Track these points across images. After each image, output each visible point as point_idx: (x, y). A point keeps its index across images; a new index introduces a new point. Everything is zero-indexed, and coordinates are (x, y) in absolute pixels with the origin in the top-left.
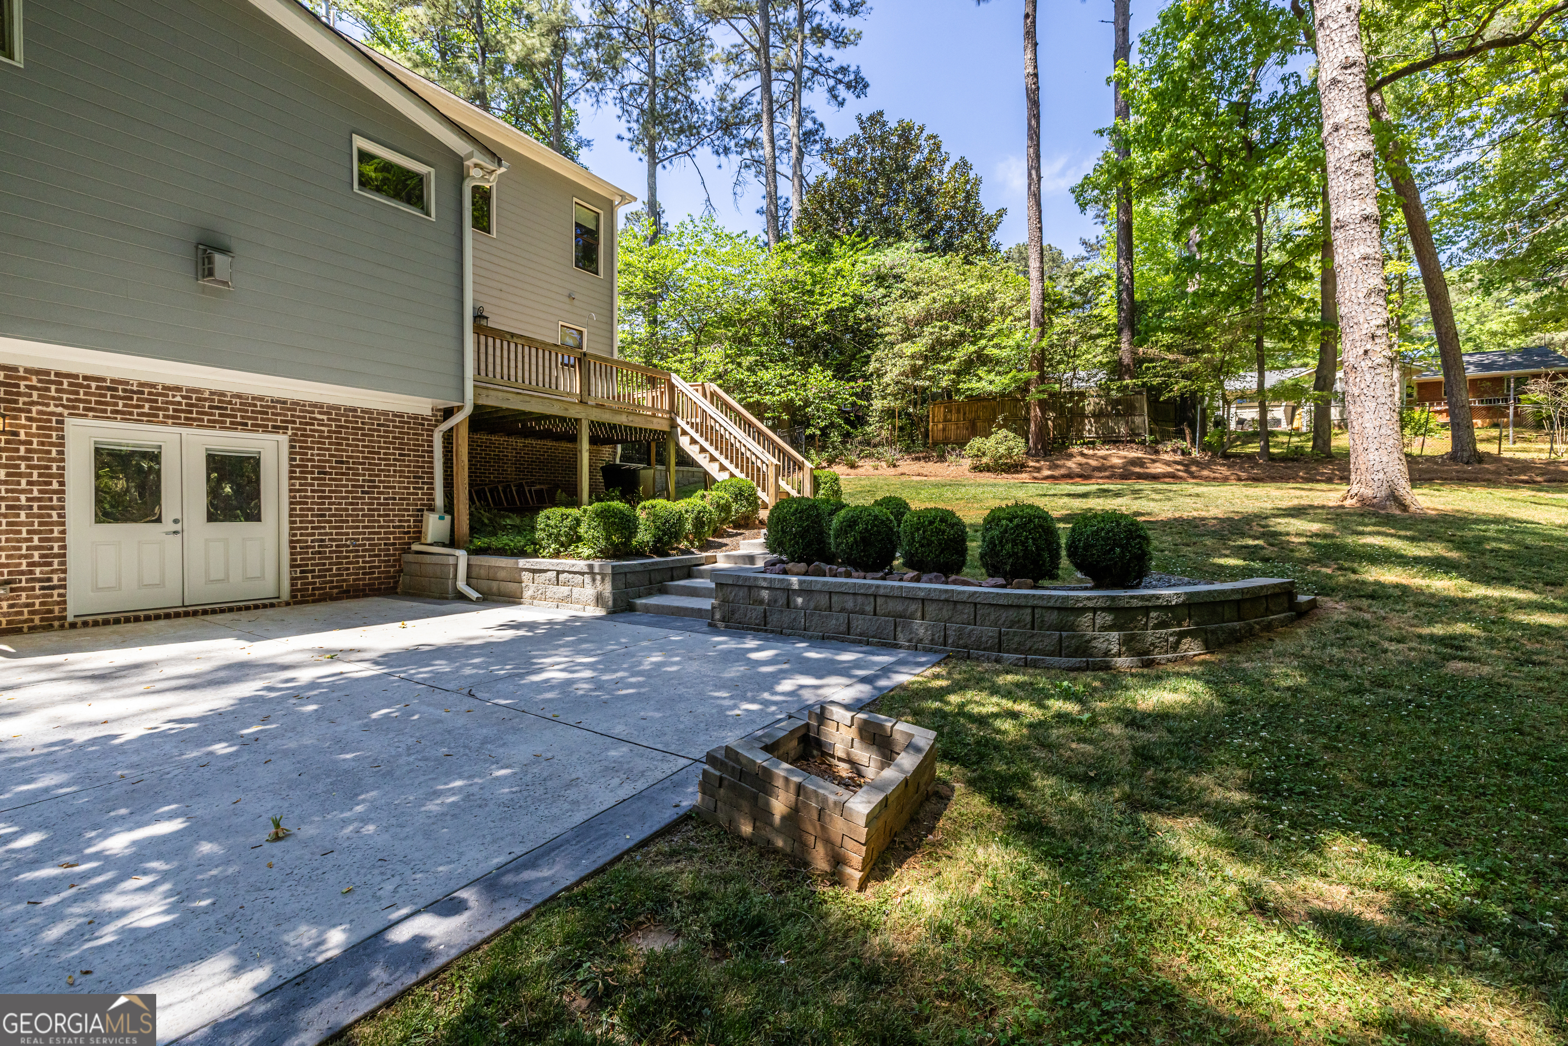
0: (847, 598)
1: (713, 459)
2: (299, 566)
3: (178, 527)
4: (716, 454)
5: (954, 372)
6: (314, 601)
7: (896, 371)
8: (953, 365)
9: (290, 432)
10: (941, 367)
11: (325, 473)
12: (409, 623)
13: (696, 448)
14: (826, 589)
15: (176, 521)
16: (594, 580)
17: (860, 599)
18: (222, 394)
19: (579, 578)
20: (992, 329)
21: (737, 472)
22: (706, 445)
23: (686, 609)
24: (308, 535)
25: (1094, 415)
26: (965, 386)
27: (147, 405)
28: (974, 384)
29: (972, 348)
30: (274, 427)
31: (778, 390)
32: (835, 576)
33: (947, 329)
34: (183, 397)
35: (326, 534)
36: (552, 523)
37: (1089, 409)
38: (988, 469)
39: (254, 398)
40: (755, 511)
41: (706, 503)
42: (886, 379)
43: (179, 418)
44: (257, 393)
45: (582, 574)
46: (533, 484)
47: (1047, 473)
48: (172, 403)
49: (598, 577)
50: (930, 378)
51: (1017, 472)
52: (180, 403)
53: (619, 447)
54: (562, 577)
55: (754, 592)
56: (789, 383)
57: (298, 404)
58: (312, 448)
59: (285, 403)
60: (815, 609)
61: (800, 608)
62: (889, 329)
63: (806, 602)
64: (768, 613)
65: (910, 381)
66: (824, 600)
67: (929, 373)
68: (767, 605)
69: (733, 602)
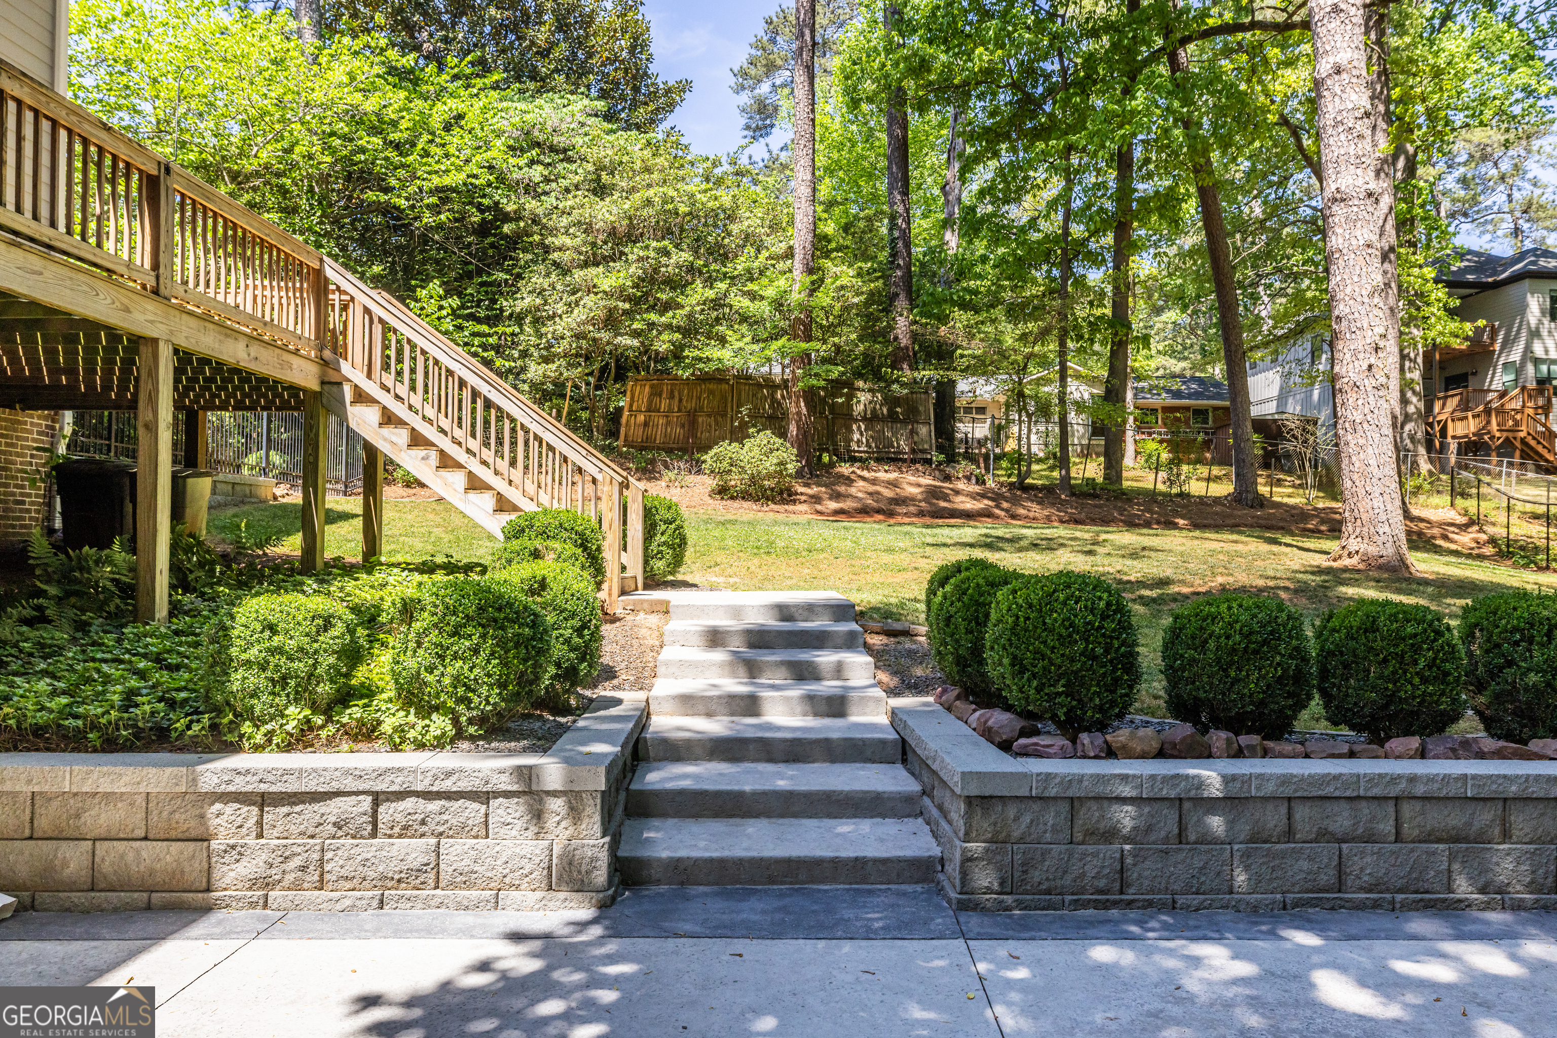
0: (1329, 807)
5: (678, 329)
7: (579, 314)
8: (677, 317)
10: (653, 317)
13: (400, 436)
16: (538, 815)
17: (1365, 809)
19: (475, 810)
22: (428, 431)
25: (864, 419)
26: (696, 354)
29: (710, 294)
32: (1240, 756)
33: (667, 254)
37: (858, 409)
38: (745, 496)
42: (560, 327)
45: (484, 797)
47: (833, 505)
49: (557, 805)
50: (636, 334)
51: (784, 502)
54: (386, 812)
60: (1253, 839)
61: (1215, 841)
62: (562, 240)
63: (1230, 824)
64: (1129, 861)
65: (604, 336)
66: (1274, 818)
67: (636, 325)
68: (1127, 840)
69: (1021, 840)
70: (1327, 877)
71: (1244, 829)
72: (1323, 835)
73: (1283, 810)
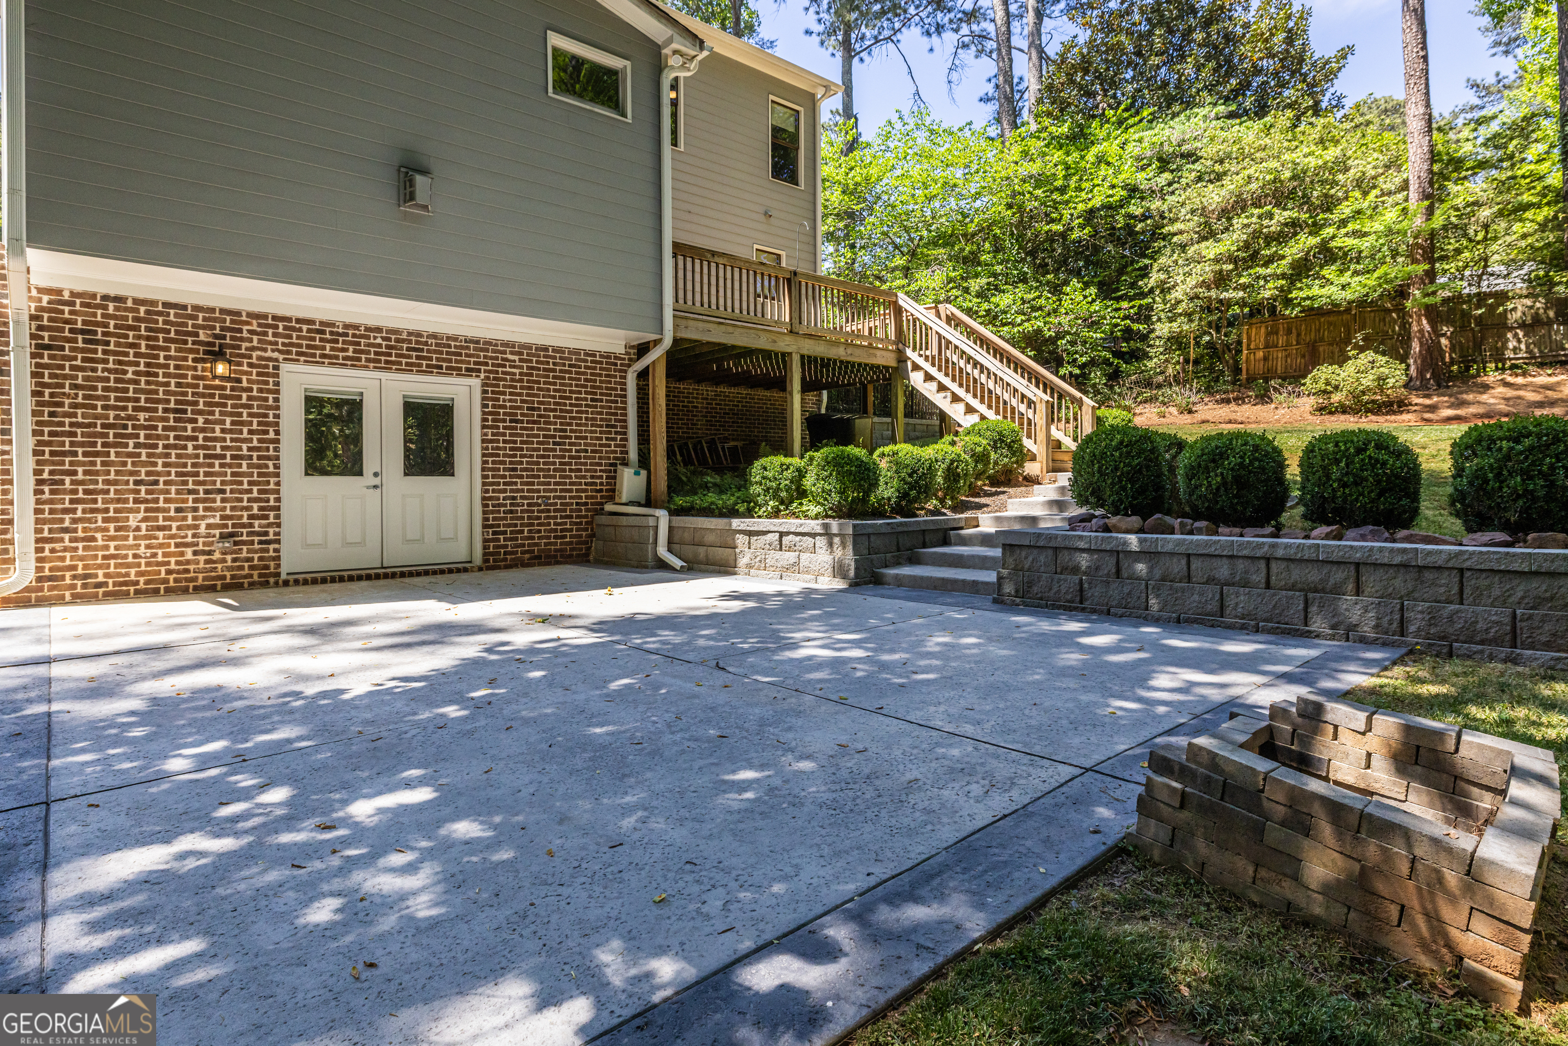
0: (1216, 562)
1: (956, 399)
2: (491, 526)
3: (377, 481)
4: (961, 392)
5: (1283, 276)
6: (507, 567)
7: (1191, 281)
8: (1283, 266)
9: (482, 375)
10: (1262, 271)
11: (517, 421)
12: (616, 591)
13: (933, 386)
14: (1182, 549)
15: (376, 475)
16: (831, 544)
17: (1241, 565)
18: (419, 334)
19: (809, 541)
20: (1345, 210)
21: (990, 415)
22: (947, 381)
23: (955, 581)
24: (500, 491)
25: (1523, 326)
26: (1302, 294)
27: (351, 348)
28: (1316, 291)
29: (1313, 241)
30: (468, 370)
31: (1019, 319)
32: (1191, 533)
33: (1271, 216)
34: (384, 339)
35: (518, 491)
36: (770, 474)
37: (1514, 317)
38: (1343, 409)
39: (448, 338)
40: (1020, 464)
41: (957, 449)
42: (1177, 294)
43: (379, 361)
44: (451, 332)
45: (813, 535)
46: (726, 440)
48: (373, 345)
49: (837, 540)
50: (1244, 287)
51: (1392, 413)
52: (380, 346)
53: (825, 393)
54: (786, 540)
55: (1064, 557)
56: (1034, 309)
57: (490, 343)
58: (504, 393)
59: (477, 342)
60: (1163, 579)
61: (1139, 579)
62: (1178, 226)
63: (1151, 569)
64: (1086, 586)
65: (1213, 293)
66: (1178, 567)
67: (1243, 280)
68: (1085, 573)
69: (1029, 570)
70: (1213, 606)
71: (1158, 573)
72: (1210, 580)
73: (1184, 562)
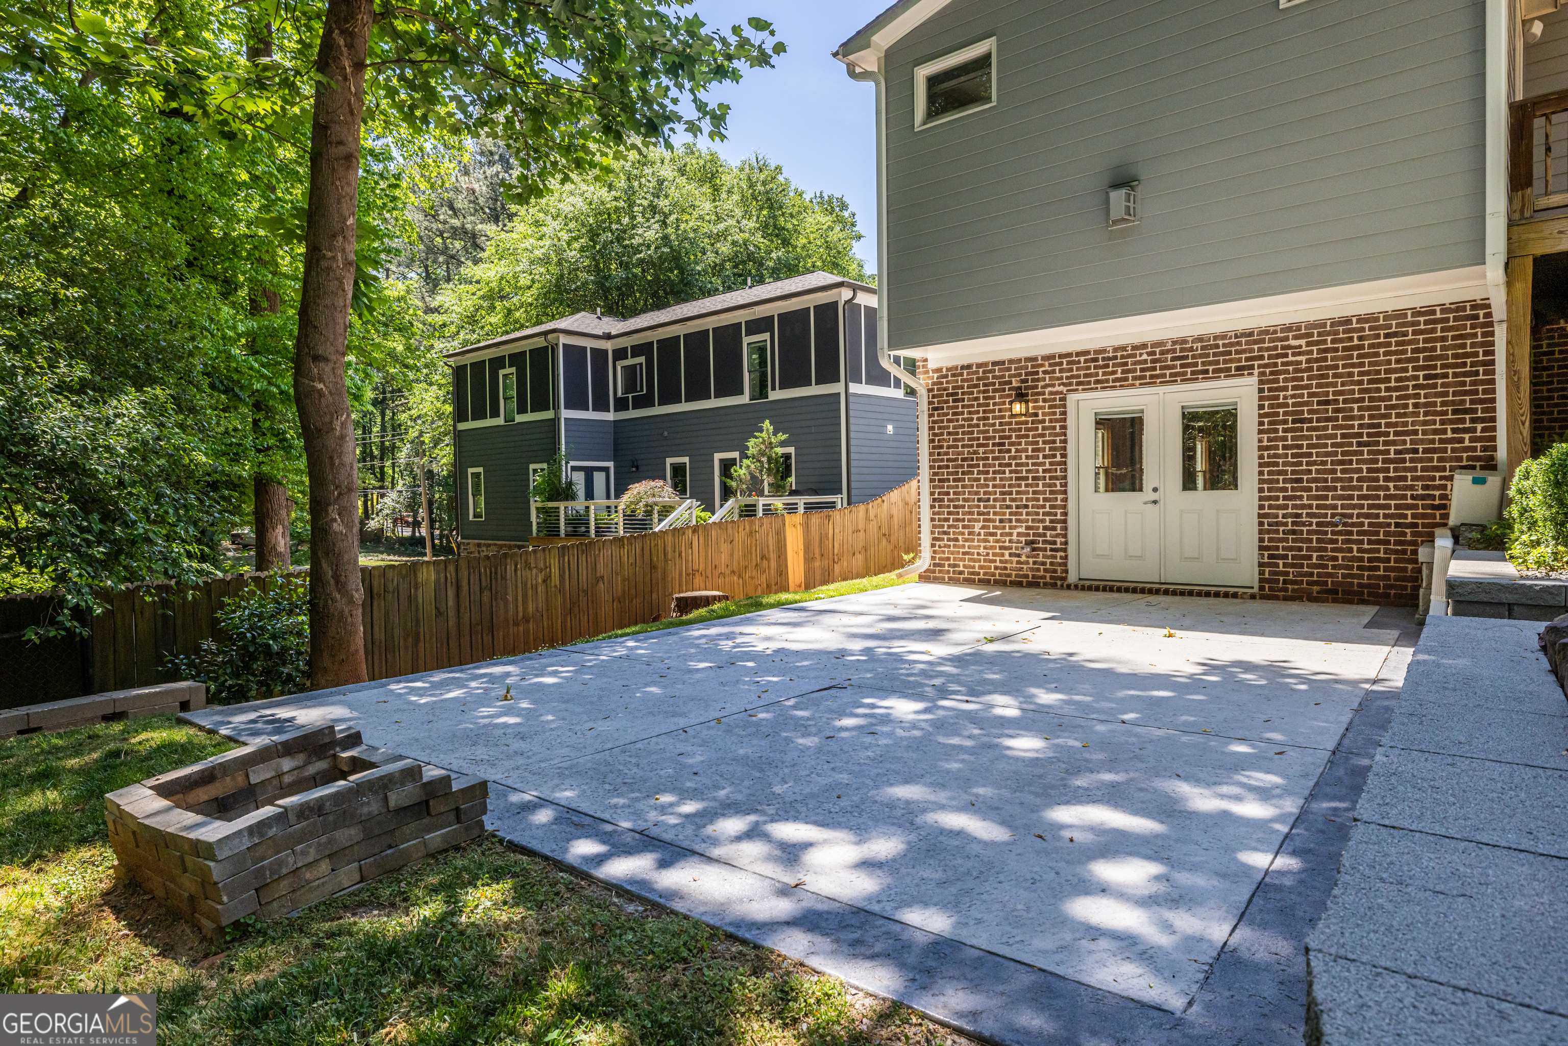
2: (1267, 548)
3: (1155, 496)
6: (1286, 599)
9: (1256, 372)
11: (1302, 421)
15: (1155, 490)
18: (1184, 341)
24: (1279, 507)
27: (1120, 370)
30: (1238, 369)
34: (1149, 354)
35: (1303, 507)
39: (1215, 338)
43: (1144, 377)
44: (1218, 330)
48: (1140, 362)
52: (1145, 361)
57: (1266, 332)
58: (1285, 389)
59: (1251, 334)
